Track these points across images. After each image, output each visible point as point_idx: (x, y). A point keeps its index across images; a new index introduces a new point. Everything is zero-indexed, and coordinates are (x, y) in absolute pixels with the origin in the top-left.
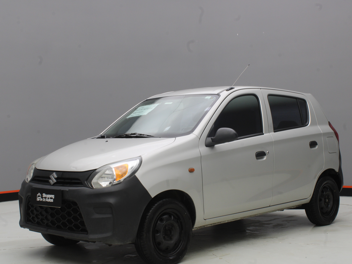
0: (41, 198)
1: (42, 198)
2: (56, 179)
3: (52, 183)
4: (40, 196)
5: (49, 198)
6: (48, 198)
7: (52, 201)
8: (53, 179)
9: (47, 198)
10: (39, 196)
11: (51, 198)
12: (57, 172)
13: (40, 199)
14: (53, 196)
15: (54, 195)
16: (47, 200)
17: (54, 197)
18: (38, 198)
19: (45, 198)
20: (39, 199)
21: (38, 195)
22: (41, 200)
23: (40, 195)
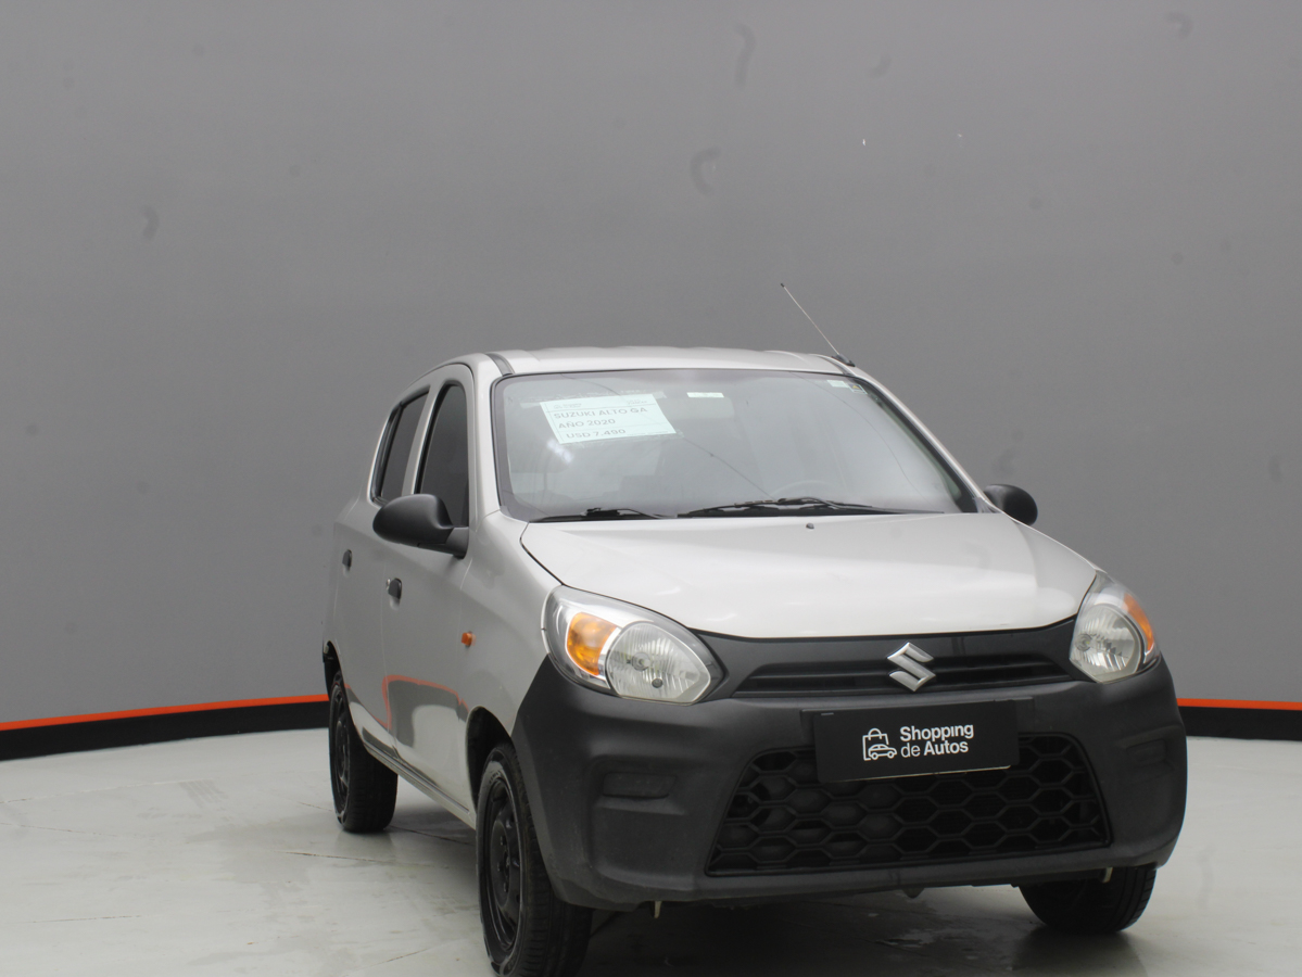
0: (887, 748)
1: (896, 742)
2: (927, 665)
3: (914, 684)
4: (883, 741)
5: (948, 741)
6: (939, 741)
7: (963, 747)
8: (910, 668)
9: (929, 743)
10: (876, 741)
11: (959, 739)
12: (917, 639)
13: (886, 752)
14: (968, 731)
15: (971, 727)
16: (929, 749)
17: (972, 732)
18: (871, 749)
19: (922, 744)
20: (871, 754)
21: (869, 736)
22: (892, 753)
23: (880, 735)
